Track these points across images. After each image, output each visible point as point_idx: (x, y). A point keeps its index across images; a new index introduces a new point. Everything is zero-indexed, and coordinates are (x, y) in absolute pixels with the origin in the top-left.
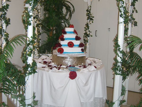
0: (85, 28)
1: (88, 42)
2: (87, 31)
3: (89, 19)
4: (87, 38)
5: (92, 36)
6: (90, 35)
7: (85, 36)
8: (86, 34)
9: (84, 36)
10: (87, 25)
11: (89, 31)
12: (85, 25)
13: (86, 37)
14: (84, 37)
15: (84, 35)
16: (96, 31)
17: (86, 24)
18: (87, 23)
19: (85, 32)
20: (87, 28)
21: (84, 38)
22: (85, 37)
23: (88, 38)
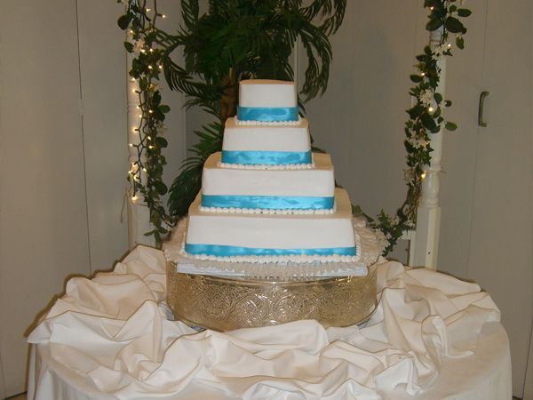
0: (415, 78)
1: (427, 161)
2: (427, 97)
3: (441, 29)
4: (427, 139)
5: (451, 126)
6: (440, 120)
7: (416, 128)
8: (418, 112)
9: (409, 124)
10: (427, 62)
11: (438, 98)
12: (417, 62)
13: (418, 133)
14: (411, 131)
15: (407, 117)
16: (484, 94)
17: (419, 58)
18: (428, 50)
19: (413, 102)
20: (426, 80)
21: (409, 135)
22: (413, 133)
23: (431, 135)
